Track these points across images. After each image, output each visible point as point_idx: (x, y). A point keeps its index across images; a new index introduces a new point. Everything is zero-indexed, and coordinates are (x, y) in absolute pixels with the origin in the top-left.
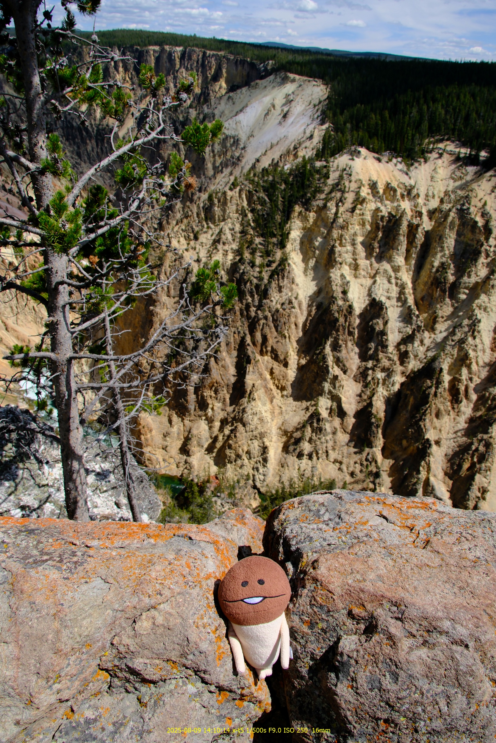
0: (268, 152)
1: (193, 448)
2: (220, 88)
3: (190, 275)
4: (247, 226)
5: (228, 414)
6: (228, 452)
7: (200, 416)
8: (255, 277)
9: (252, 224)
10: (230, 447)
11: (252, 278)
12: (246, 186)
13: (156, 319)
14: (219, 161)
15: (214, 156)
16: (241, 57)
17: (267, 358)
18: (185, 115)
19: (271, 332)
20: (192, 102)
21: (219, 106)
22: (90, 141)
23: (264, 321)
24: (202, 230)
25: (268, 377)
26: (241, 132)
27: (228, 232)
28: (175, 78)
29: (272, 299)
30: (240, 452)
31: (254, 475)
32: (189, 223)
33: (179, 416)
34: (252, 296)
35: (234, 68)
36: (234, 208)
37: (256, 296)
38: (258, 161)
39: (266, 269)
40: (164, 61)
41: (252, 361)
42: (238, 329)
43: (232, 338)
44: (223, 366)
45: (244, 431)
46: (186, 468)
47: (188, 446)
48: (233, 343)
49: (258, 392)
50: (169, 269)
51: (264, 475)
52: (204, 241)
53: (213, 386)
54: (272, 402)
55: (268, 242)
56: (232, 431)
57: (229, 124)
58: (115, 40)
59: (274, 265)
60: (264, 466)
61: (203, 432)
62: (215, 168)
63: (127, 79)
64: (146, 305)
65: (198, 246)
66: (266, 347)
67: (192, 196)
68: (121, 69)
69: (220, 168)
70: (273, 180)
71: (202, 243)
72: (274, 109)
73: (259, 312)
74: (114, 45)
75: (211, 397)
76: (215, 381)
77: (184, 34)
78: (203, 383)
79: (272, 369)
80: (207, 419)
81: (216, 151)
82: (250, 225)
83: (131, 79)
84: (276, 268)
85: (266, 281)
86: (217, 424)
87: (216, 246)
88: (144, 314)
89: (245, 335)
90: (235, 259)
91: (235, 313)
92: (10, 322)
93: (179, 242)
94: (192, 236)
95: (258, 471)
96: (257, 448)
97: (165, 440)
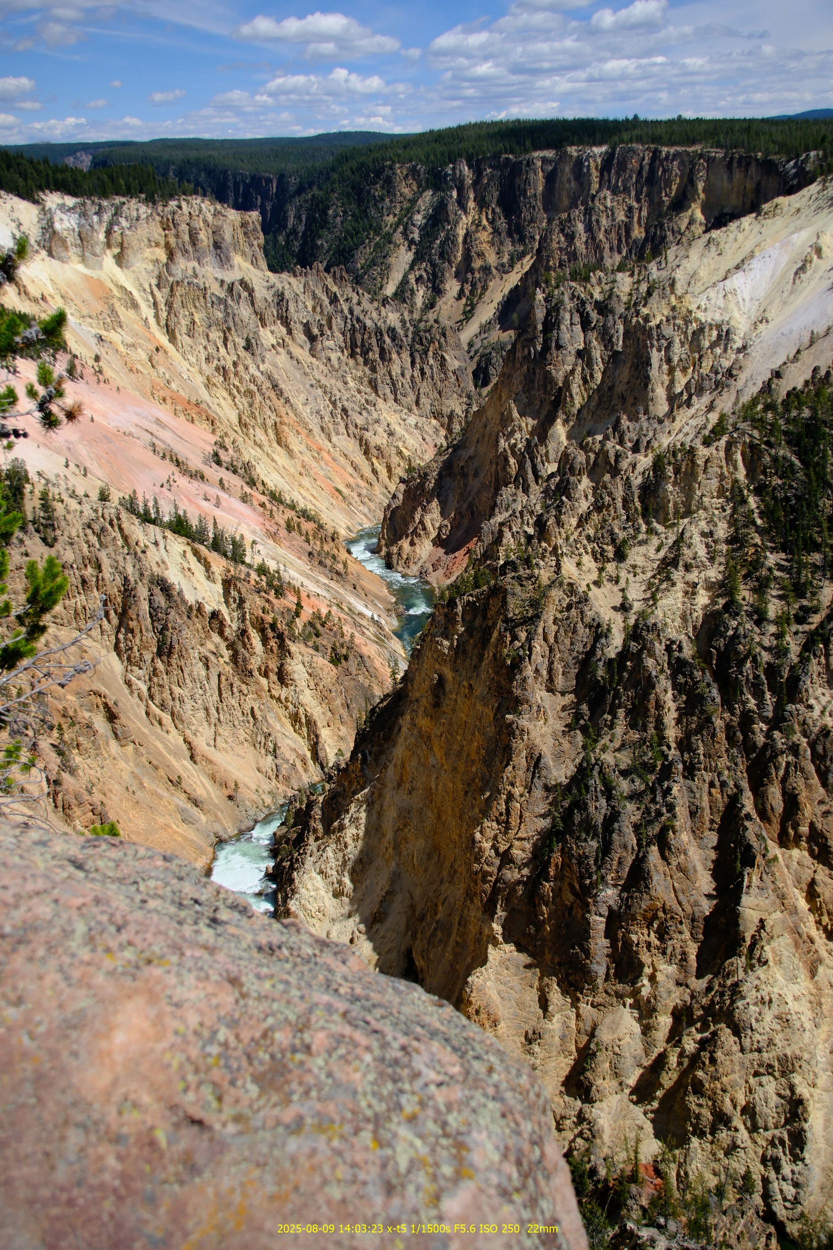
0: (804, 354)
1: (599, 1082)
2: (692, 221)
3: (603, 641)
4: (746, 526)
5: (693, 997)
6: (692, 1100)
7: (620, 996)
8: (765, 649)
9: (759, 522)
10: (698, 1089)
11: (758, 649)
12: (743, 434)
13: (519, 745)
14: (684, 381)
15: (671, 371)
16: (742, 151)
17: (799, 854)
18: (607, 288)
19: (809, 787)
20: (626, 257)
21: (684, 262)
22: (399, 354)
23: (790, 758)
24: (634, 537)
25: (803, 904)
26: (736, 314)
27: (697, 539)
28: (588, 212)
29: (812, 701)
30: (728, 1107)
31: (766, 1181)
32: (605, 521)
33: (564, 992)
34: (759, 695)
35: (725, 178)
36: (714, 484)
37: (768, 695)
38: (777, 374)
39: (794, 627)
40: (565, 179)
41: (759, 859)
42: (720, 774)
43: (706, 798)
44: (680, 868)
45: (736, 1048)
46: (580, 1134)
47: (588, 1074)
48: (708, 811)
49: (774, 944)
50: (554, 628)
51: (796, 1185)
52: (640, 561)
53: (655, 917)
54: (813, 973)
55: (800, 562)
56: (703, 1044)
57: (708, 299)
58: (461, 145)
59: (816, 619)
60: (796, 1158)
61: (627, 1039)
62: (672, 399)
63: (485, 222)
64: (499, 708)
65: (623, 574)
66: (796, 826)
67: (616, 461)
68: (471, 204)
69: (685, 397)
70: (813, 417)
71: (634, 567)
72: (820, 257)
73: (777, 734)
74: (460, 156)
75: (649, 945)
76: (659, 905)
77: (611, 118)
78: (628, 907)
79: (812, 883)
80: (636, 1006)
81: (676, 359)
82: (754, 523)
83: (492, 222)
84: (822, 625)
85: (793, 656)
86: (665, 1021)
87: (669, 573)
88: (491, 731)
89: (740, 790)
90: (714, 602)
91: (714, 735)
92: (201, 743)
93: (579, 564)
94: (610, 550)
95: (777, 1168)
96: (774, 1100)
97: (530, 1052)
